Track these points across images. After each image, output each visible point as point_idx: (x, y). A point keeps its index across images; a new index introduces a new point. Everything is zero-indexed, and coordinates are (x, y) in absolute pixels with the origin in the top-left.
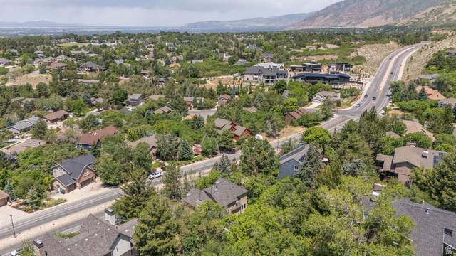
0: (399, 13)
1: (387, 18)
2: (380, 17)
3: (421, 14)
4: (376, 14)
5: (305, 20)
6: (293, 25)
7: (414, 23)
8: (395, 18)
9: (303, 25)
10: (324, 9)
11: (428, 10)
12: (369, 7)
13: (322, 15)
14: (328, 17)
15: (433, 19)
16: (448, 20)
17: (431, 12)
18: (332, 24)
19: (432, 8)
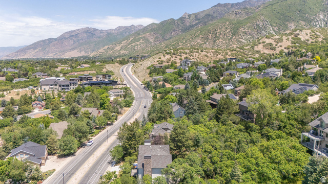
0: (88, 48)
1: (81, 52)
2: (76, 51)
3: (102, 49)
4: (73, 49)
5: (18, 52)
6: (7, 56)
7: (100, 55)
8: (86, 52)
9: (17, 56)
10: (33, 44)
11: (106, 47)
12: (66, 44)
13: (32, 48)
14: (37, 50)
15: (110, 52)
16: (119, 53)
17: (108, 49)
18: (41, 55)
19: (107, 46)
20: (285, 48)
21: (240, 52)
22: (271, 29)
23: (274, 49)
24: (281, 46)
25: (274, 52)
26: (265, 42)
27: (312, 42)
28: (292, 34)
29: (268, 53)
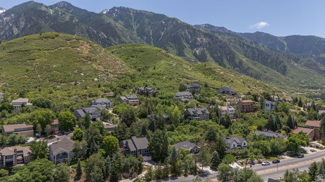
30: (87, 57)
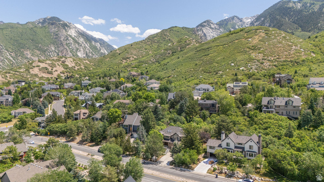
20: (61, 73)
21: (16, 74)
22: (8, 54)
23: (51, 73)
24: (56, 71)
25: (52, 76)
26: (40, 66)
27: (78, 69)
28: (59, 60)
29: (46, 77)
30: (253, 47)
